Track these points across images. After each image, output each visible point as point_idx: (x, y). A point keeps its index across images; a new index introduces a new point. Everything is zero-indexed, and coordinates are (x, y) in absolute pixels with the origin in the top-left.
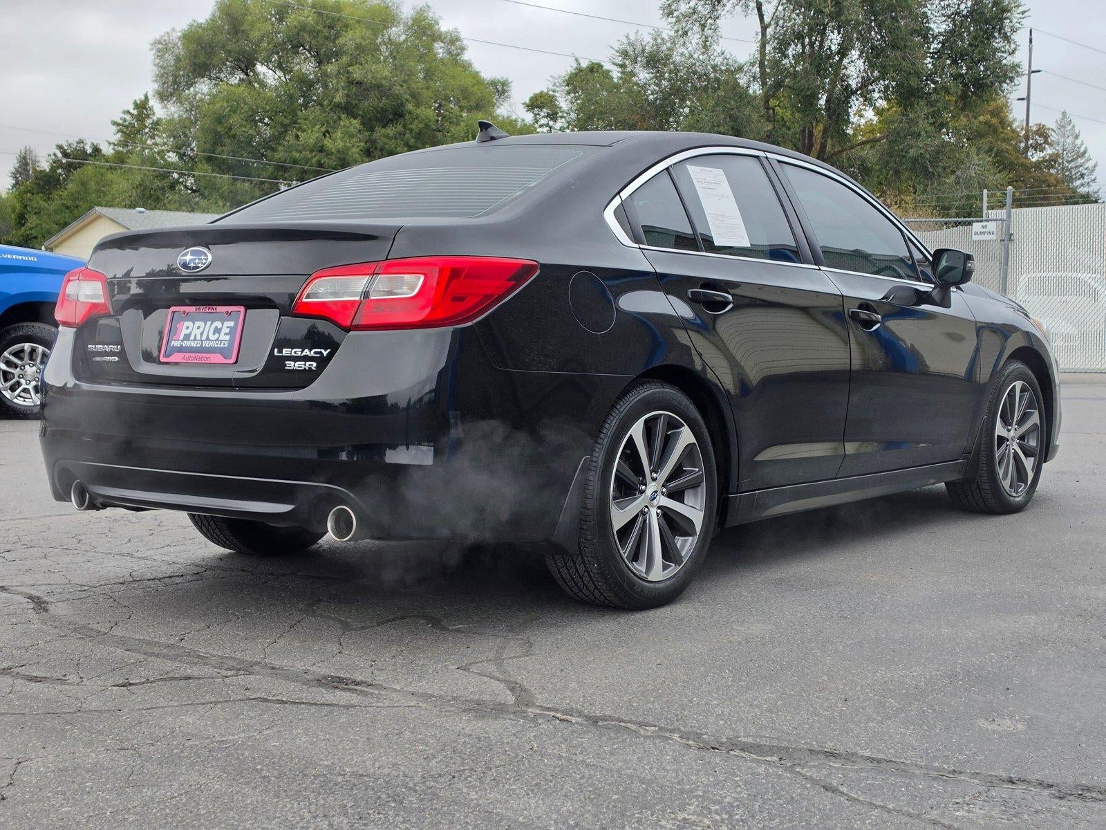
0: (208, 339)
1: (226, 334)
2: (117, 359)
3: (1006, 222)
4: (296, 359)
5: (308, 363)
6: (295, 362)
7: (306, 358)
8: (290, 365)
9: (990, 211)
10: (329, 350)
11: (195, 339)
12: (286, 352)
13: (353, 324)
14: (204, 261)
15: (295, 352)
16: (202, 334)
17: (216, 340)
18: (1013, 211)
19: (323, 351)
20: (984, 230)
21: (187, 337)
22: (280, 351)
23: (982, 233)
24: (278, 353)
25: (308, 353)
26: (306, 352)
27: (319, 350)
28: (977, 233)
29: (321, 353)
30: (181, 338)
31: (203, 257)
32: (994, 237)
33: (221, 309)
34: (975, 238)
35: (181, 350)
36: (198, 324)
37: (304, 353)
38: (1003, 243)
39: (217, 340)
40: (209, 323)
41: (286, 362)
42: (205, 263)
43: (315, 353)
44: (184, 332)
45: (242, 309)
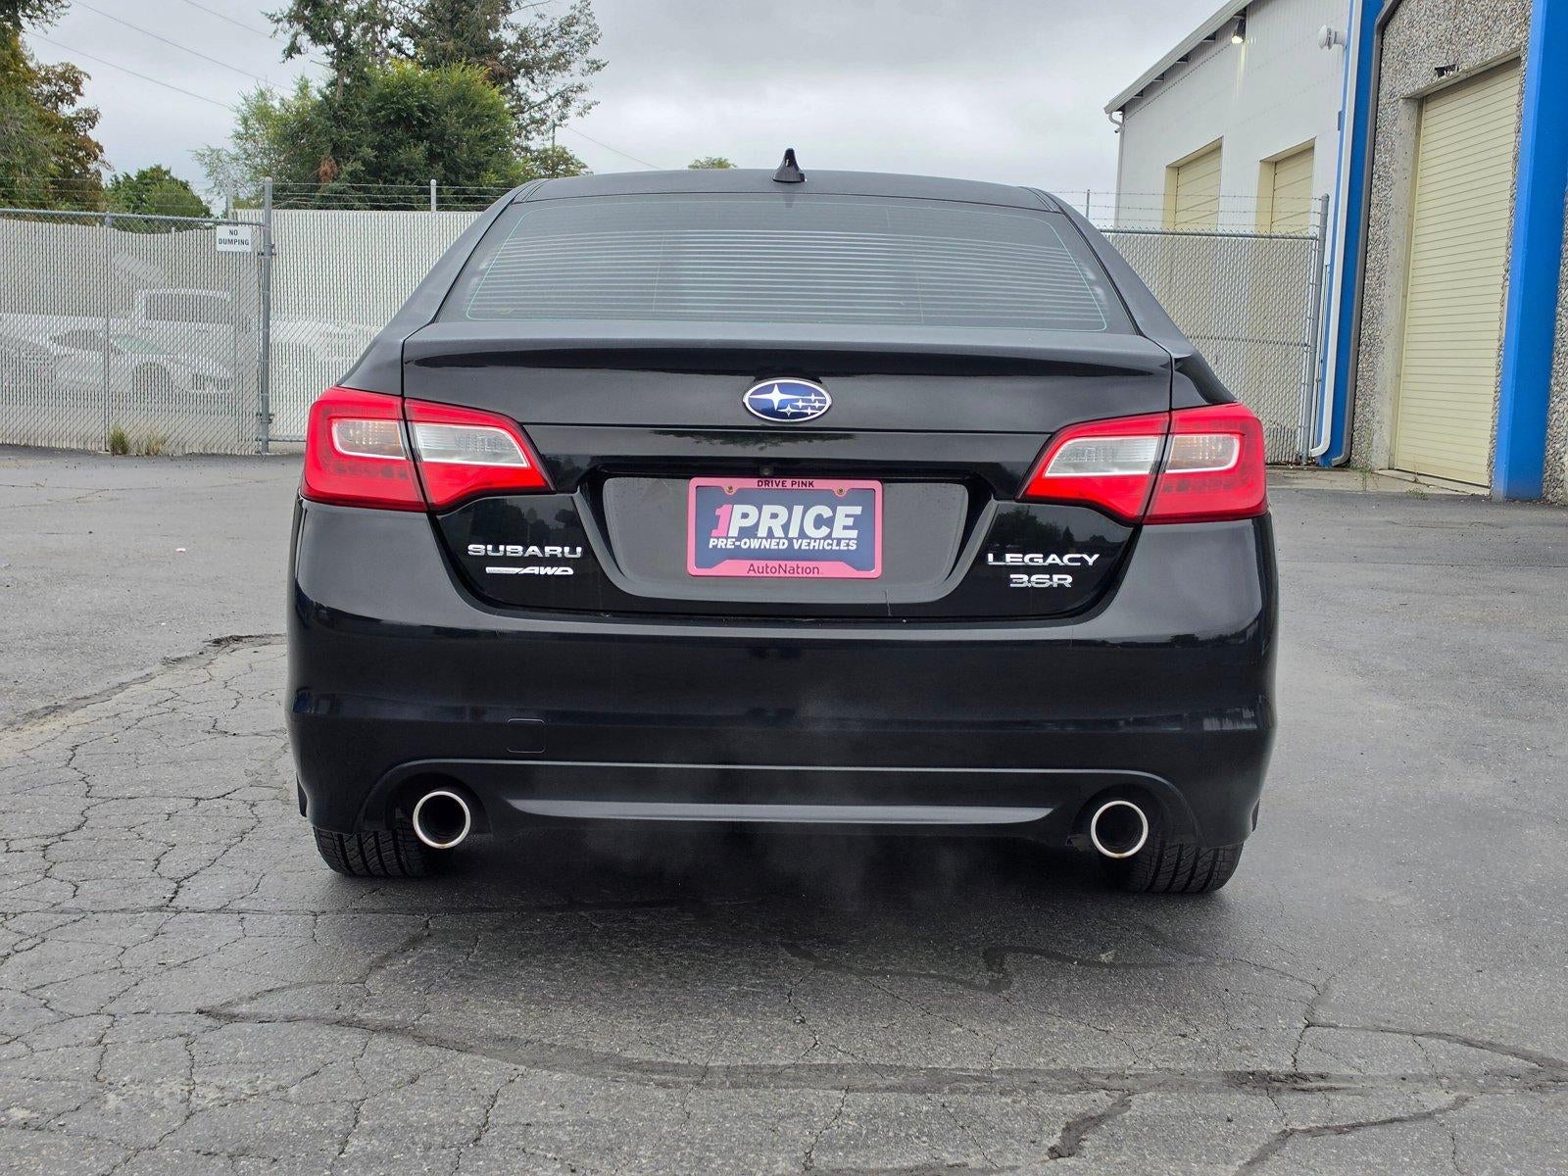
0: (802, 535)
1: (845, 528)
2: (571, 572)
3: (265, 228)
4: (1030, 570)
5: (1056, 577)
6: (1030, 575)
7: (1052, 569)
8: (1021, 580)
9: (239, 211)
10: (1096, 556)
11: (770, 535)
12: (1010, 558)
13: (1148, 514)
14: (817, 405)
15: (1031, 560)
16: (786, 527)
17: (825, 538)
18: (274, 212)
19: (1086, 557)
20: (233, 237)
21: (749, 532)
22: (999, 557)
23: (231, 242)
24: (995, 559)
25: (1058, 561)
26: (1053, 559)
27: (1079, 556)
28: (221, 241)
29: (1082, 560)
30: (734, 532)
31: (813, 397)
32: (248, 249)
33: (820, 484)
34: (220, 247)
35: (736, 554)
36: (768, 509)
37: (1050, 560)
38: (260, 257)
39: (829, 536)
40: (798, 509)
41: (1012, 576)
42: (820, 408)
43: (1070, 560)
44: (736, 524)
45: (876, 485)
